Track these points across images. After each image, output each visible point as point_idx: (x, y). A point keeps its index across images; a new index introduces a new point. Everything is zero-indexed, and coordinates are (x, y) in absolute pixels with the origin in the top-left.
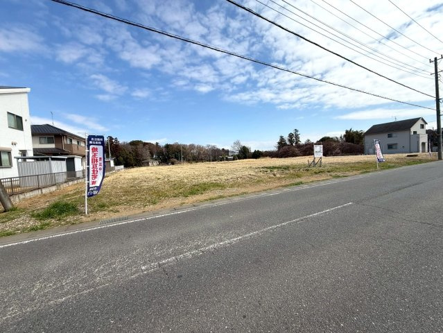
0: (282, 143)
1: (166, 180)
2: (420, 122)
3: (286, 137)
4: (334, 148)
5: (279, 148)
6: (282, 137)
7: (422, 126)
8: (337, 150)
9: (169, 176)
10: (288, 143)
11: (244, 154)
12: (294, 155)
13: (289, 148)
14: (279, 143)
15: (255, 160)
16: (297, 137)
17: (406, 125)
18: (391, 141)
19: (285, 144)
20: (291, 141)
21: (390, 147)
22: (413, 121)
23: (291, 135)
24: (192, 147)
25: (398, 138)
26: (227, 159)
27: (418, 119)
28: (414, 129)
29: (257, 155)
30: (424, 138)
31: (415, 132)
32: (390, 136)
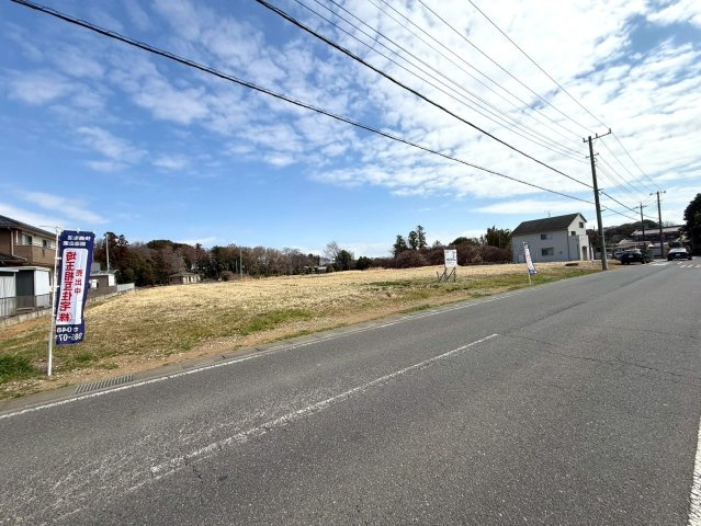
0: (400, 247)
1: (211, 307)
2: (578, 219)
3: (406, 238)
4: (473, 254)
5: (396, 253)
6: (399, 237)
7: (582, 225)
8: (478, 257)
9: (217, 300)
10: (409, 246)
11: (344, 262)
12: (418, 264)
13: (411, 253)
14: (396, 246)
15: (360, 272)
16: (422, 237)
17: (562, 223)
18: (546, 244)
19: (405, 248)
20: (412, 242)
21: (545, 252)
22: (570, 219)
23: (412, 235)
24: (259, 251)
25: (554, 240)
26: (317, 272)
27: (575, 215)
28: (571, 228)
29: (364, 264)
30: (584, 241)
31: (573, 233)
32: (543, 237)
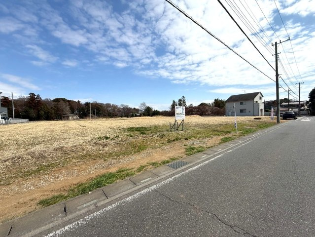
2: (259, 95)
3: (177, 102)
4: (207, 111)
5: (171, 109)
6: (174, 102)
7: (261, 98)
8: (209, 112)
11: (149, 112)
14: (172, 105)
16: (184, 101)
17: (252, 96)
18: (242, 107)
20: (180, 104)
21: (242, 111)
22: (255, 94)
23: (180, 100)
24: (108, 105)
25: (247, 105)
26: (136, 116)
27: (258, 93)
28: (257, 99)
29: (156, 114)
30: (262, 107)
31: (257, 102)
32: (241, 103)
